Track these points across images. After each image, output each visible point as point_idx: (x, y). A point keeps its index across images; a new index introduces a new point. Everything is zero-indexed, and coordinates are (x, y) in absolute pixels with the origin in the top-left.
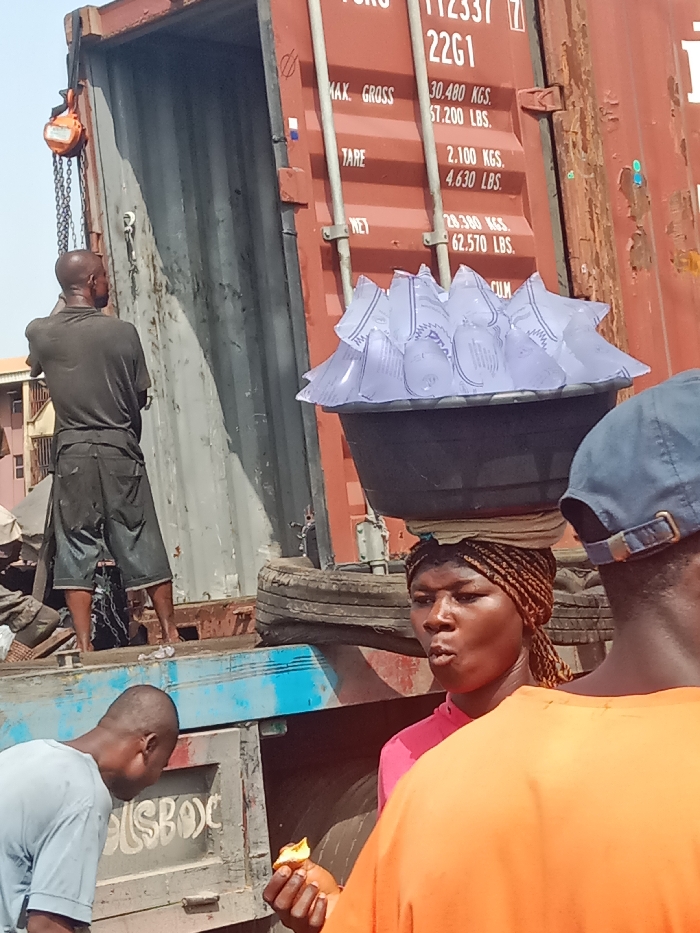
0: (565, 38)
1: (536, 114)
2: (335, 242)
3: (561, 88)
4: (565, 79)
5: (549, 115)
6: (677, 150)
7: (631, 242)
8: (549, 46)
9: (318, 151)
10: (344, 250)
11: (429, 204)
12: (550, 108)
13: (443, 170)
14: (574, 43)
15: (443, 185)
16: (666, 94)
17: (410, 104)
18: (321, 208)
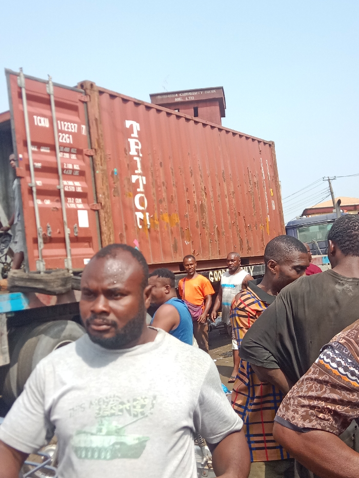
0: (97, 137)
1: (89, 156)
2: (31, 188)
3: (95, 150)
4: (96, 147)
5: (92, 156)
6: (126, 166)
7: (113, 189)
8: (92, 139)
9: (27, 163)
10: (34, 189)
11: (59, 178)
12: (92, 154)
13: (63, 169)
14: (99, 138)
15: (63, 173)
16: (124, 152)
17: (53, 152)
18: (28, 178)
